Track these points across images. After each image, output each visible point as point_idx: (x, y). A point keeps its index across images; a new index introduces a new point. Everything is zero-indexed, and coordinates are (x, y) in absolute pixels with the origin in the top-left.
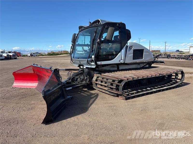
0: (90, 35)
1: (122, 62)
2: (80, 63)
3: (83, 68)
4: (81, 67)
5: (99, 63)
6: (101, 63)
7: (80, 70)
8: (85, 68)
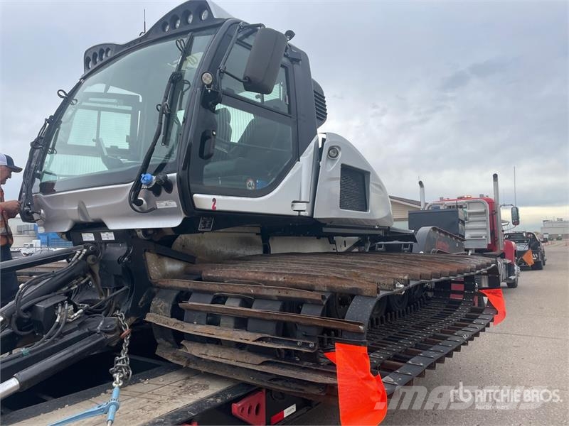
0: (130, 108)
1: (302, 213)
2: (81, 210)
3: (98, 243)
4: (88, 237)
5: (204, 201)
6: (214, 200)
7: (80, 252)
8: (113, 238)
